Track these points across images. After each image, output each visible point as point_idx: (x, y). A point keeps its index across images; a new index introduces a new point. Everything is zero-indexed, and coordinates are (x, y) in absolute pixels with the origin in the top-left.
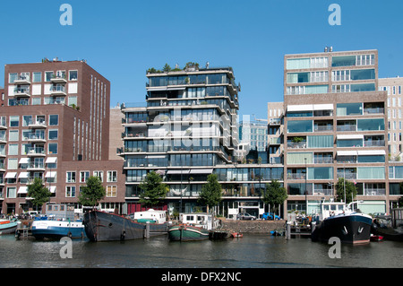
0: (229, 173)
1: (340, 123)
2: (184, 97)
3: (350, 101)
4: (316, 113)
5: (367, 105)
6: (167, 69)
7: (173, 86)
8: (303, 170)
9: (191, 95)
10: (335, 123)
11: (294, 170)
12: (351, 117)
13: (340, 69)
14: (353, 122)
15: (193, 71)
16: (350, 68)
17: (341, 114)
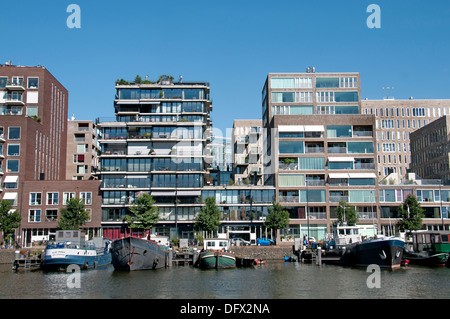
0: (218, 195)
1: (330, 145)
2: (158, 112)
3: (340, 124)
4: (307, 134)
5: (356, 128)
6: (138, 81)
7: (146, 100)
8: (295, 192)
9: (165, 110)
10: (326, 145)
11: (284, 192)
12: (342, 139)
13: (324, 90)
14: (343, 144)
15: (167, 84)
16: (333, 90)
17: (331, 136)
